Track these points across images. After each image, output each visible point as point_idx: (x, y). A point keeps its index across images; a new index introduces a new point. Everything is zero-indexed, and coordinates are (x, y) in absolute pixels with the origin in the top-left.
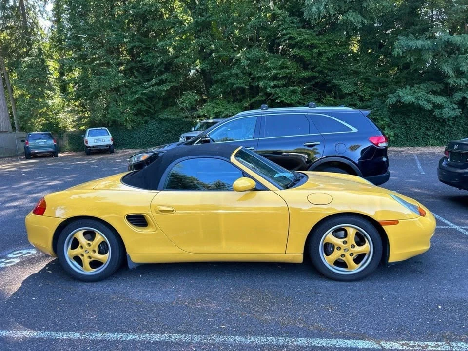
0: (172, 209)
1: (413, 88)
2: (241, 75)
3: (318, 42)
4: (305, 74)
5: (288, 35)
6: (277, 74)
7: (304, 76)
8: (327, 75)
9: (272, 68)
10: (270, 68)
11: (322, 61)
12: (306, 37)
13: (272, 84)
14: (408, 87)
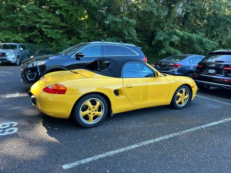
0: (132, 86)
1: (112, 39)
2: (24, 18)
3: (71, 9)
4: (63, 24)
5: (55, 2)
6: (48, 22)
7: (63, 25)
8: (73, 27)
9: (44, 18)
10: (42, 18)
11: (73, 19)
12: (65, 5)
13: (45, 26)
14: (110, 38)
